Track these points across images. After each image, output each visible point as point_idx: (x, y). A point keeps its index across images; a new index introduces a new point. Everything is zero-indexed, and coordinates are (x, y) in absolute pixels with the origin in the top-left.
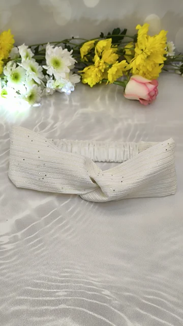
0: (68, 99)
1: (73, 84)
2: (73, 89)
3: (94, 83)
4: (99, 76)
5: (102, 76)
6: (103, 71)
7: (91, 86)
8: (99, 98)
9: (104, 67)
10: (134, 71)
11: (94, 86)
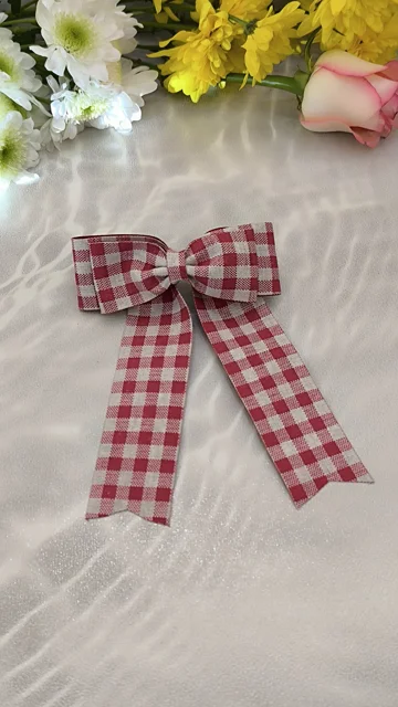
0: (125, 151)
1: (135, 99)
2: (137, 116)
3: (202, 89)
4: (217, 64)
5: (225, 64)
6: (227, 47)
7: (195, 99)
8: (221, 136)
9: (230, 33)
10: (325, 38)
11: (203, 98)
